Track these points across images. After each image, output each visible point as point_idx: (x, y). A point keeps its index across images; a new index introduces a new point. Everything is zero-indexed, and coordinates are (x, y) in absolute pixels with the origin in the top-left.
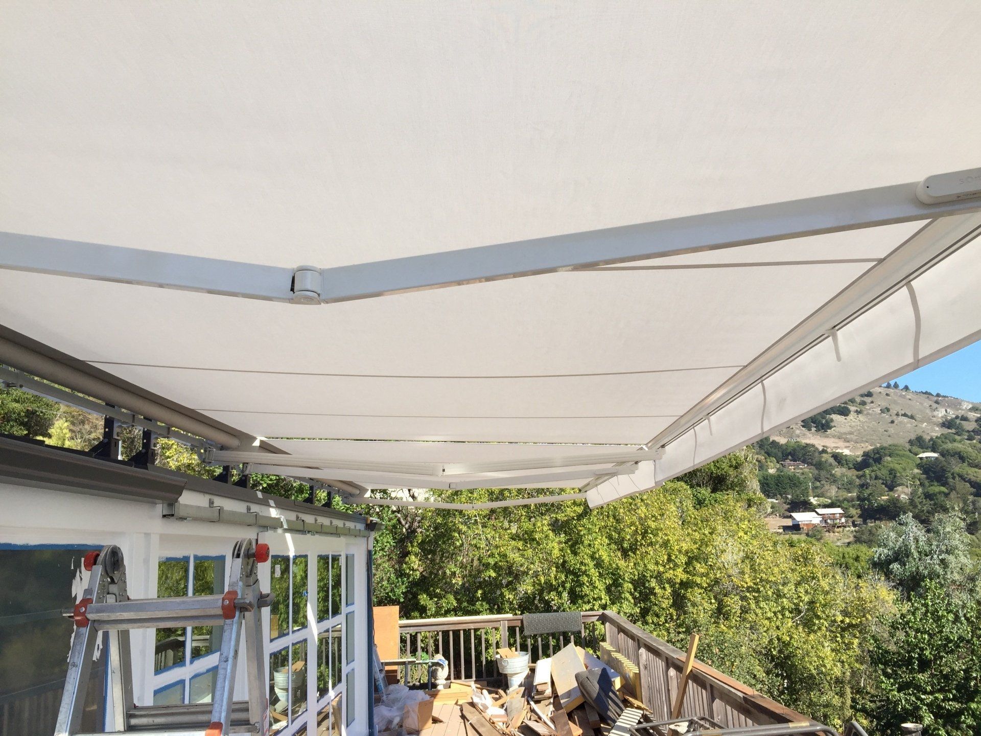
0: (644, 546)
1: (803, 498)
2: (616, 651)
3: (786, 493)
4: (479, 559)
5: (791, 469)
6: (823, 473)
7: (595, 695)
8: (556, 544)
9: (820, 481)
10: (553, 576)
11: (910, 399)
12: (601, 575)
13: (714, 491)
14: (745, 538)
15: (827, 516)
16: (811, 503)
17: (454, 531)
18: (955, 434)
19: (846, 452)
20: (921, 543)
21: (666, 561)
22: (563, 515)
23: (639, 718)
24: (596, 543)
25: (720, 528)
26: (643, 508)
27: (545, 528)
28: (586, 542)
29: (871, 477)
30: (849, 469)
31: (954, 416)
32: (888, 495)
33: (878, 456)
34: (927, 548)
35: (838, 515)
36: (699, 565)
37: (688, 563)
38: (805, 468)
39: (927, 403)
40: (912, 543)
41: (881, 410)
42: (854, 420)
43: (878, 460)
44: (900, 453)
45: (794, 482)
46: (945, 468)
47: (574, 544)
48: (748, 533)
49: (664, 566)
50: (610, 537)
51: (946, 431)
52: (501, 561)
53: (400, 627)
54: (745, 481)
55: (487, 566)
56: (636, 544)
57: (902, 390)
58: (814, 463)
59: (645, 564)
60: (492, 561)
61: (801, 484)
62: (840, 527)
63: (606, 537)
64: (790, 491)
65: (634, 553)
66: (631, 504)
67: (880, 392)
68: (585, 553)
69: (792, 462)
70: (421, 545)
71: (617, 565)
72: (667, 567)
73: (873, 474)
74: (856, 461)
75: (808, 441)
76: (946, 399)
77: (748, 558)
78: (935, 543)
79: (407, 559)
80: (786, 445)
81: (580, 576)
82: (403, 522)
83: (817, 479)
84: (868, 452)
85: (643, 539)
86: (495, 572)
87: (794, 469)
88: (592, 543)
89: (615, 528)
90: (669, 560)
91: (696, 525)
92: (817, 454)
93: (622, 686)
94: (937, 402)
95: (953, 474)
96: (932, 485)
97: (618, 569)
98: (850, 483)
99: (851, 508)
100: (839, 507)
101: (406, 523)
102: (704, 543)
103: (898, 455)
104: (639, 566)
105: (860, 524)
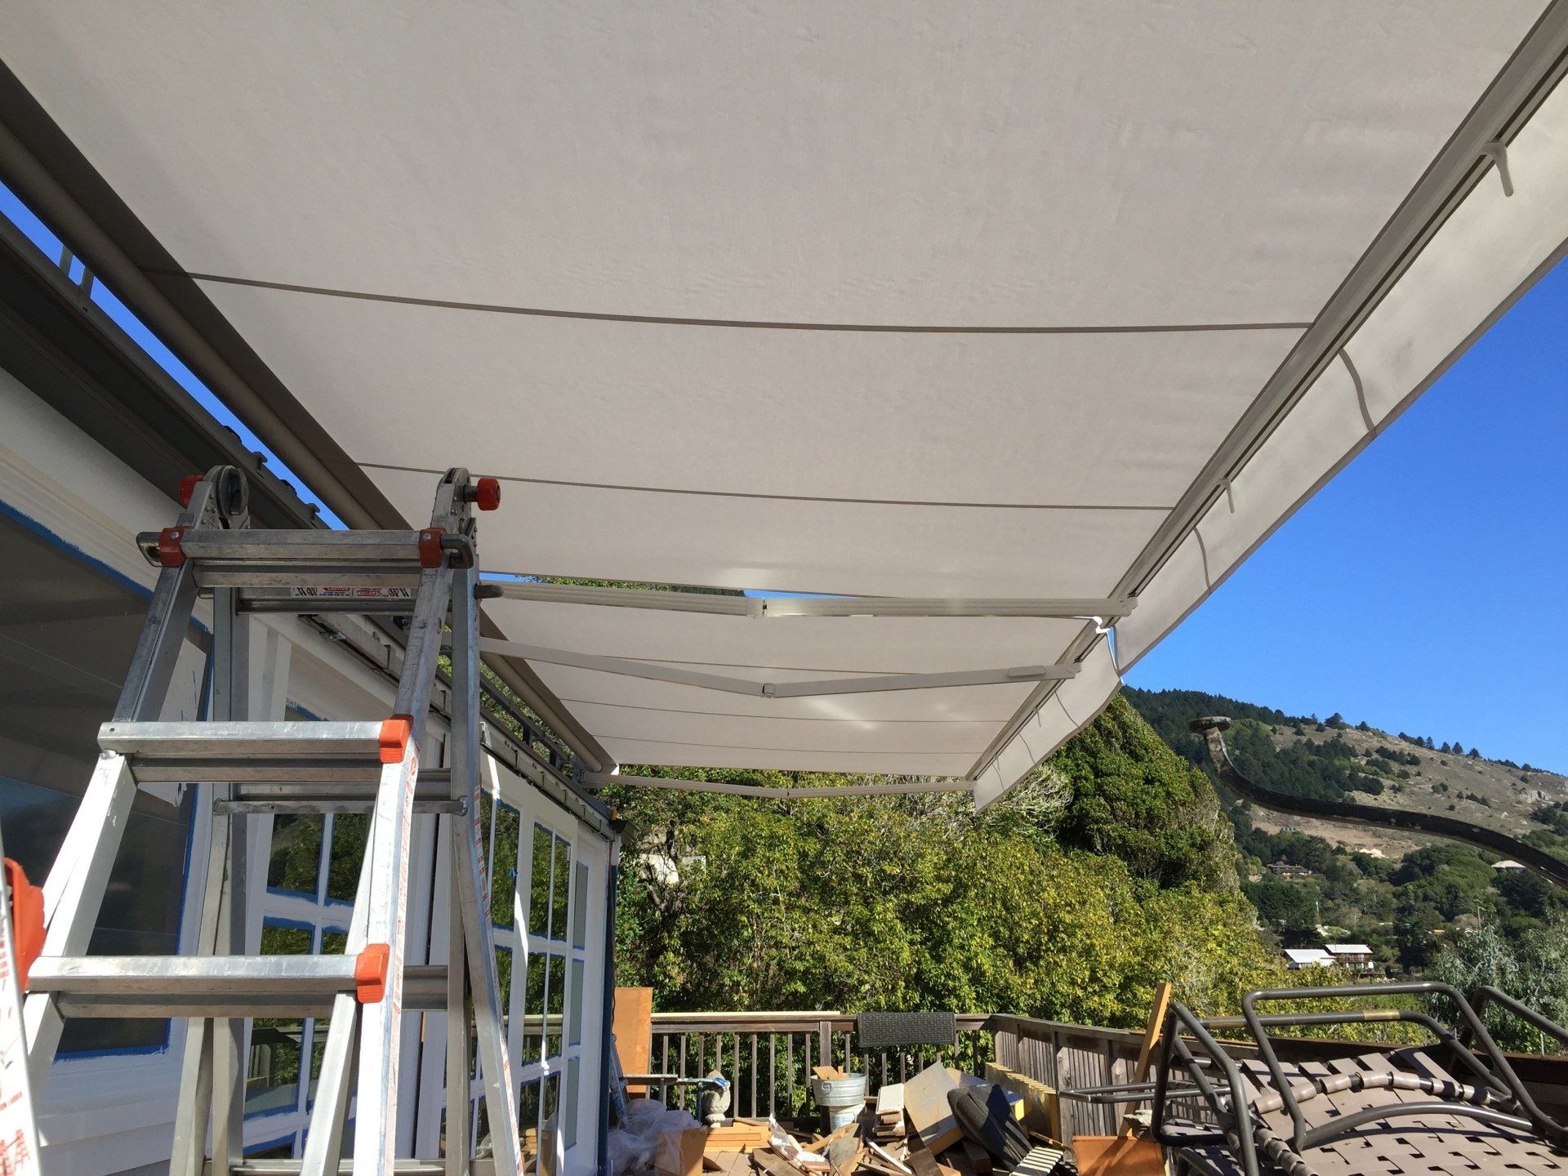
0: (1053, 951)
1: (1304, 926)
2: (1014, 1072)
3: (1278, 917)
4: (778, 964)
5: (1285, 877)
6: (1339, 886)
7: (982, 1122)
8: (906, 944)
9: (1332, 900)
10: (899, 995)
11: (1480, 773)
12: (979, 998)
13: (1164, 885)
14: (1219, 952)
15: (1344, 957)
16: (1319, 933)
17: (742, 913)
18: (1553, 832)
19: (1377, 853)
20: (1510, 977)
21: (1087, 980)
22: (919, 895)
23: (1057, 1160)
24: (974, 943)
25: (1177, 930)
26: (1053, 892)
27: (890, 916)
28: (956, 941)
29: (1416, 898)
30: (1382, 881)
31: (1552, 803)
32: (1445, 927)
33: (1428, 862)
34: (1518, 985)
35: (1363, 956)
36: (1142, 990)
37: (1125, 986)
38: (1308, 876)
39: (1507, 780)
40: (1494, 976)
41: (1433, 787)
42: (1389, 801)
43: (1429, 870)
44: (1465, 859)
45: (1290, 898)
46: (1537, 887)
47: (937, 943)
48: (1224, 945)
49: (1085, 989)
50: (996, 935)
51: (1540, 827)
52: (815, 968)
53: (654, 1023)
54: (1216, 872)
55: (791, 975)
56: (1038, 949)
57: (1467, 756)
58: (1324, 868)
59: (1052, 983)
60: (800, 966)
61: (1302, 901)
62: (1366, 976)
63: (990, 936)
64: (1283, 912)
65: (1036, 964)
66: (1031, 883)
67: (1432, 759)
68: (955, 959)
69: (1288, 866)
70: (685, 937)
71: (1006, 981)
72: (1090, 990)
73: (1420, 892)
74: (1393, 870)
75: (1314, 833)
76: (1539, 774)
77: (1224, 980)
78: (1532, 977)
79: (662, 957)
80: (1278, 836)
81: (945, 996)
82: (657, 900)
83: (1329, 895)
84: (1412, 855)
85: (1050, 940)
86: (804, 984)
87: (1291, 877)
88: (966, 943)
89: (1005, 920)
90: (1094, 979)
91: (1139, 925)
92: (1328, 855)
93: (1026, 1116)
94: (1524, 779)
95: (1551, 898)
96: (1516, 915)
97: (1008, 988)
98: (1383, 904)
99: (1384, 946)
100: (1363, 942)
101: (662, 901)
102: (1152, 952)
103: (1461, 862)
104: (1044, 986)
105: (1398, 973)
